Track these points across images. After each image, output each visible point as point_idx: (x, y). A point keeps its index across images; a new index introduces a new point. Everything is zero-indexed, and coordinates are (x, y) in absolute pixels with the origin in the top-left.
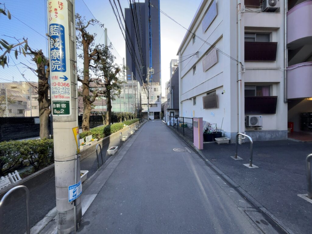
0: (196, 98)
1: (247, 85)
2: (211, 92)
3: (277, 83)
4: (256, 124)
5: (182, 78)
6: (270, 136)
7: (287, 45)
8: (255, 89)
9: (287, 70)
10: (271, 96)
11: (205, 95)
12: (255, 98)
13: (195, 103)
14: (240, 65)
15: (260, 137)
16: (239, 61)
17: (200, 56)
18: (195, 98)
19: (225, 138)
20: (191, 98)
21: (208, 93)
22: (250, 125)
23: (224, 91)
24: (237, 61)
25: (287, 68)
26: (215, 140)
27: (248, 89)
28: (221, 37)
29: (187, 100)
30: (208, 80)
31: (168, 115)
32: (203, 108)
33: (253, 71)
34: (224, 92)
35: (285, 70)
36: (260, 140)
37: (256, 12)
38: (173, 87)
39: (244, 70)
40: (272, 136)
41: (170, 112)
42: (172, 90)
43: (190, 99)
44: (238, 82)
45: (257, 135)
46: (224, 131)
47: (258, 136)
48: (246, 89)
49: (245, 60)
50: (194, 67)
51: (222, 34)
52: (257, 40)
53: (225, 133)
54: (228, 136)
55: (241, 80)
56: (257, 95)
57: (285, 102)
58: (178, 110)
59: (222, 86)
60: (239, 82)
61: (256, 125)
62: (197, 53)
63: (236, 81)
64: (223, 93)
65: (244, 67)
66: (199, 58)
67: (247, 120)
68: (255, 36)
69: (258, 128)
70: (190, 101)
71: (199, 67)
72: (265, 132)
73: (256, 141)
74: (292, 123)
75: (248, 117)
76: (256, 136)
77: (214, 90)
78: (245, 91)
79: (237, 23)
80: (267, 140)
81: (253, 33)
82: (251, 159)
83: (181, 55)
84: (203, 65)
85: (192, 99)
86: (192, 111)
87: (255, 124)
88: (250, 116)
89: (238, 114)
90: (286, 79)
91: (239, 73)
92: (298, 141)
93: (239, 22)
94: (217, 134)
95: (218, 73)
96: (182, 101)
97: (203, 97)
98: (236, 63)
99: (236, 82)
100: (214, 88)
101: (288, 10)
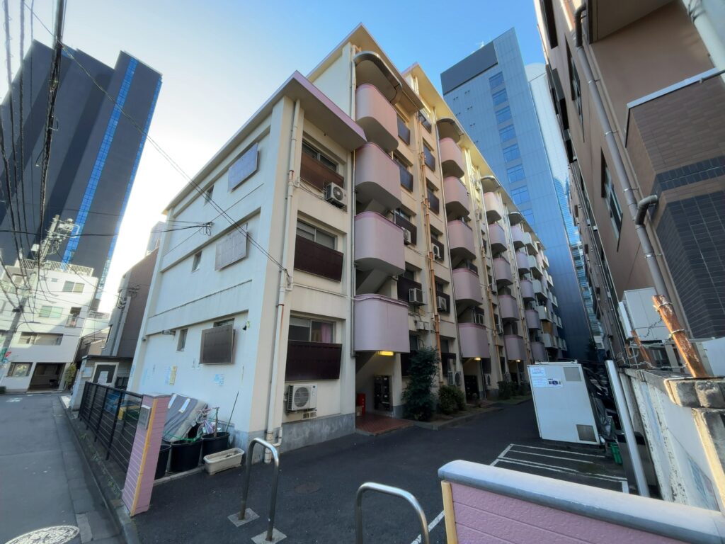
0: (187, 330)
1: (295, 315)
2: (225, 322)
3: (343, 320)
4: (305, 404)
5: (163, 272)
6: (329, 428)
7: (355, 262)
8: (309, 325)
9: (354, 301)
10: (334, 342)
11: (210, 326)
12: (307, 345)
13: (181, 346)
14: (284, 275)
15: (312, 434)
16: (284, 266)
17: (214, 234)
18: (184, 330)
19: (234, 449)
20: (176, 329)
21: (219, 322)
22: (294, 407)
23: (249, 322)
24: (281, 266)
25: (354, 297)
26: (204, 462)
27: (298, 324)
28: (257, 213)
29: (162, 335)
30: (221, 291)
31: (82, 378)
32: (198, 361)
33: (308, 291)
34: (247, 325)
35: (352, 300)
36: (310, 444)
37: (317, 196)
38: (133, 289)
39: (292, 285)
40: (332, 429)
41: (98, 366)
42: (129, 298)
43: (173, 332)
44: (277, 307)
45: (307, 429)
46: (236, 428)
47: (307, 435)
48: (292, 324)
49: (295, 267)
50: (197, 254)
51: (260, 209)
52: (318, 240)
53: (237, 435)
54: (242, 445)
55: (283, 305)
56: (312, 339)
57: (352, 357)
58: (127, 361)
59: (246, 312)
60: (280, 307)
61: (306, 407)
62: (209, 223)
63: (274, 305)
64: (245, 329)
65: (292, 280)
66: (211, 237)
67: (288, 394)
68: (314, 232)
69: (310, 412)
70: (172, 336)
71: (208, 256)
72: (321, 420)
73: (303, 446)
74: (364, 396)
75: (291, 388)
76: (304, 434)
77: (231, 317)
78: (291, 327)
79: (286, 199)
80: (324, 440)
81: (313, 227)
82: (272, 516)
83: (175, 216)
84: (217, 254)
85: (178, 333)
86: (170, 369)
87: (303, 406)
88: (297, 386)
89: (271, 382)
90: (353, 315)
91: (282, 289)
92: (367, 434)
93: (289, 198)
94: (215, 440)
95: (244, 281)
96: (149, 336)
97: (203, 331)
98: (277, 268)
99: (274, 308)
100: (230, 313)
101: (357, 213)
